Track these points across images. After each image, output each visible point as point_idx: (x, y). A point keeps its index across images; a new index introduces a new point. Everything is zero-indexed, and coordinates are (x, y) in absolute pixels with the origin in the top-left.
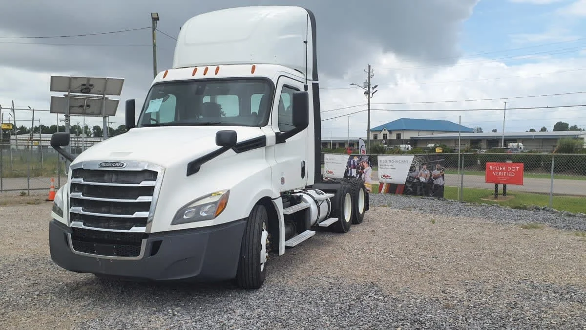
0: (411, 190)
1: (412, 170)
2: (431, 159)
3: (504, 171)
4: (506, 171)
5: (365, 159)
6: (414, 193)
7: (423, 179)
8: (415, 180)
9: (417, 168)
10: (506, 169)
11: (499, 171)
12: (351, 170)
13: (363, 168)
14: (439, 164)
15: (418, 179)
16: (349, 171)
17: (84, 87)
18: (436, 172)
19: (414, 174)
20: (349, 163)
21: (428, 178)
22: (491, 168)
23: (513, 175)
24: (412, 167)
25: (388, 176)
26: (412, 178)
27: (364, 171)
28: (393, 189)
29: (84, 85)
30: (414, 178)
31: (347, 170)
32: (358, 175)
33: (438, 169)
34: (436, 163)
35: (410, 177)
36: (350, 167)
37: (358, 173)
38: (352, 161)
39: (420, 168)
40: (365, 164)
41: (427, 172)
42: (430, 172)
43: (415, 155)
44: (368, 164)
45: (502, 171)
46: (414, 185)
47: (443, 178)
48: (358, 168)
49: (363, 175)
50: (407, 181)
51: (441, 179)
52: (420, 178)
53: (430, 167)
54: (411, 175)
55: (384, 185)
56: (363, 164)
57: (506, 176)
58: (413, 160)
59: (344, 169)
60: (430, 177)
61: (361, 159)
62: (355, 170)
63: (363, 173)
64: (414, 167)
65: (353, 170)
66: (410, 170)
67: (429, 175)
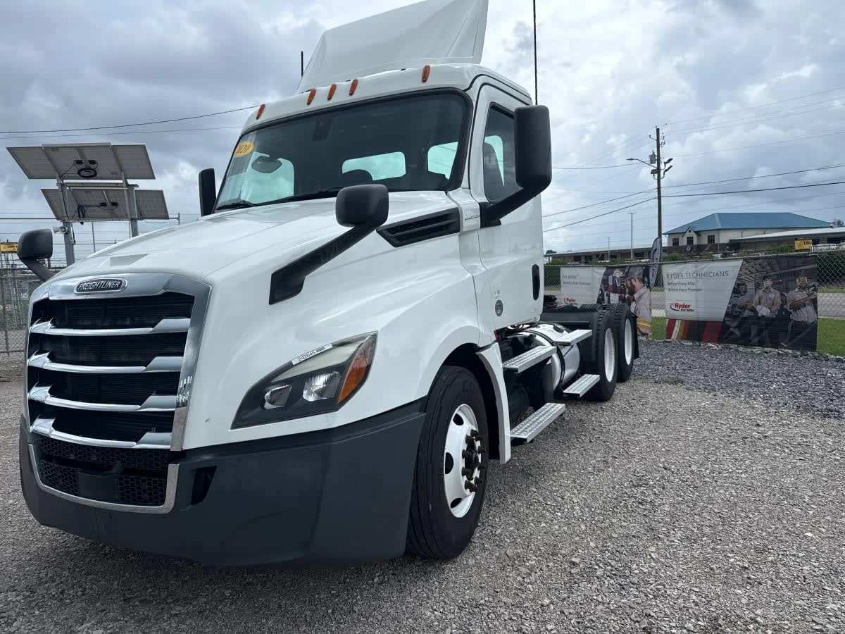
0: (738, 333)
1: (737, 291)
2: (784, 265)
5: (636, 273)
6: (745, 341)
7: (763, 311)
8: (747, 313)
9: (751, 286)
12: (609, 296)
13: (632, 291)
14: (805, 275)
15: (753, 310)
16: (606, 298)
17: (82, 166)
18: (797, 295)
19: (742, 300)
20: (605, 282)
21: (776, 308)
24: (738, 285)
25: (684, 306)
26: (741, 308)
27: (636, 296)
28: (697, 331)
29: (79, 162)
30: (743, 308)
31: (602, 295)
33: (802, 288)
34: (798, 274)
35: (734, 306)
36: (606, 290)
37: (623, 300)
38: (610, 277)
39: (758, 286)
40: (637, 284)
41: (775, 295)
42: (782, 295)
43: (745, 260)
44: (643, 282)
46: (744, 323)
47: (816, 308)
48: (622, 291)
49: (633, 305)
50: (727, 314)
51: (810, 308)
52: (758, 308)
53: (781, 283)
54: (735, 302)
55: (678, 324)
56: (631, 283)
58: (741, 270)
59: (597, 293)
60: (782, 305)
61: (627, 274)
62: (617, 295)
63: (634, 300)
64: (744, 284)
65: (612, 295)
66: (734, 292)
67: (779, 301)
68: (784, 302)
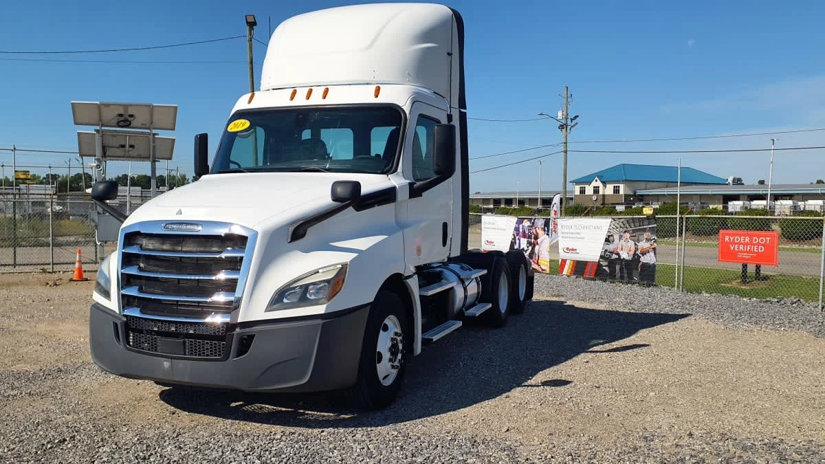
0: (608, 270)
2: (637, 224)
3: (747, 244)
4: (751, 243)
5: (540, 224)
6: (612, 276)
7: (625, 255)
8: (614, 256)
9: (616, 237)
10: (751, 240)
11: (740, 244)
12: (519, 239)
13: (536, 238)
14: (649, 231)
15: (618, 254)
16: (517, 241)
17: (122, 118)
18: (643, 245)
19: (611, 247)
21: (632, 253)
22: (727, 239)
23: (762, 250)
25: (573, 250)
26: (609, 252)
27: (539, 240)
28: (580, 268)
29: (121, 115)
30: (612, 253)
31: (514, 239)
32: (530, 248)
33: (648, 240)
34: (644, 230)
35: (606, 251)
36: (517, 235)
37: (529, 243)
38: (521, 227)
39: (621, 237)
40: (540, 232)
41: (631, 244)
42: (635, 244)
43: (613, 219)
44: (544, 230)
45: (744, 244)
46: (612, 263)
48: (530, 237)
49: (537, 247)
50: (601, 257)
51: (652, 254)
52: (621, 253)
53: (635, 236)
54: (607, 248)
55: (568, 262)
56: (536, 231)
57: (750, 252)
58: (610, 226)
59: (510, 238)
60: (635, 251)
61: (533, 223)
62: (526, 240)
63: (537, 244)
64: (612, 236)
65: (522, 239)
66: (606, 241)
67: (633, 248)
68: (636, 249)
